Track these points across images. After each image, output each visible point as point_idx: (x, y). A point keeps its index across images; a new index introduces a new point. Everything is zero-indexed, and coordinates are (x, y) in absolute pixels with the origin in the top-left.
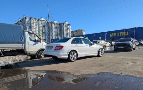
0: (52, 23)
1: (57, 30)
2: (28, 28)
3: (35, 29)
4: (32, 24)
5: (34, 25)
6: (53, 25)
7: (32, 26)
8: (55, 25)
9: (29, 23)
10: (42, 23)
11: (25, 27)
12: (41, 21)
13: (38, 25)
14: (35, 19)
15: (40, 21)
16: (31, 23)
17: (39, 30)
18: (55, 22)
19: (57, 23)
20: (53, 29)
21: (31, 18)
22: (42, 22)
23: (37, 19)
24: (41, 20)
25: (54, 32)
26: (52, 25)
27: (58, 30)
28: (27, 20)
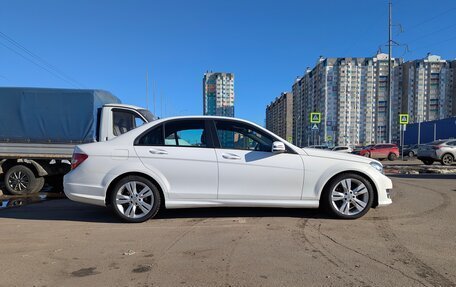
0: (417, 64)
1: (438, 88)
2: (329, 94)
3: (352, 93)
4: (342, 79)
5: (350, 79)
6: (422, 70)
7: (342, 85)
8: (429, 70)
9: (334, 76)
10: (377, 72)
11: (320, 90)
12: (373, 63)
13: (364, 80)
14: (355, 60)
15: (370, 63)
16: (339, 75)
17: (365, 95)
18: (433, 58)
19: (437, 63)
20: (422, 88)
21: (339, 62)
22: (377, 67)
23: (362, 60)
24: (375, 60)
25: (421, 98)
26: (416, 73)
27: (443, 88)
28: (328, 68)
